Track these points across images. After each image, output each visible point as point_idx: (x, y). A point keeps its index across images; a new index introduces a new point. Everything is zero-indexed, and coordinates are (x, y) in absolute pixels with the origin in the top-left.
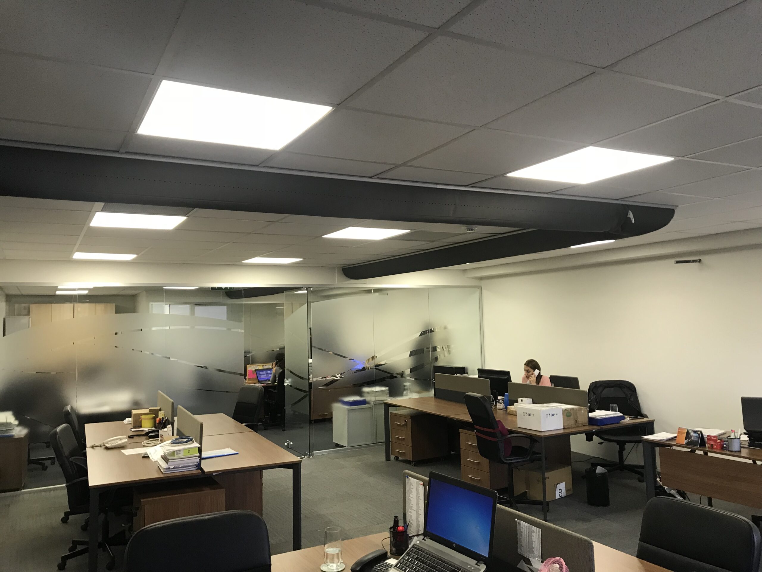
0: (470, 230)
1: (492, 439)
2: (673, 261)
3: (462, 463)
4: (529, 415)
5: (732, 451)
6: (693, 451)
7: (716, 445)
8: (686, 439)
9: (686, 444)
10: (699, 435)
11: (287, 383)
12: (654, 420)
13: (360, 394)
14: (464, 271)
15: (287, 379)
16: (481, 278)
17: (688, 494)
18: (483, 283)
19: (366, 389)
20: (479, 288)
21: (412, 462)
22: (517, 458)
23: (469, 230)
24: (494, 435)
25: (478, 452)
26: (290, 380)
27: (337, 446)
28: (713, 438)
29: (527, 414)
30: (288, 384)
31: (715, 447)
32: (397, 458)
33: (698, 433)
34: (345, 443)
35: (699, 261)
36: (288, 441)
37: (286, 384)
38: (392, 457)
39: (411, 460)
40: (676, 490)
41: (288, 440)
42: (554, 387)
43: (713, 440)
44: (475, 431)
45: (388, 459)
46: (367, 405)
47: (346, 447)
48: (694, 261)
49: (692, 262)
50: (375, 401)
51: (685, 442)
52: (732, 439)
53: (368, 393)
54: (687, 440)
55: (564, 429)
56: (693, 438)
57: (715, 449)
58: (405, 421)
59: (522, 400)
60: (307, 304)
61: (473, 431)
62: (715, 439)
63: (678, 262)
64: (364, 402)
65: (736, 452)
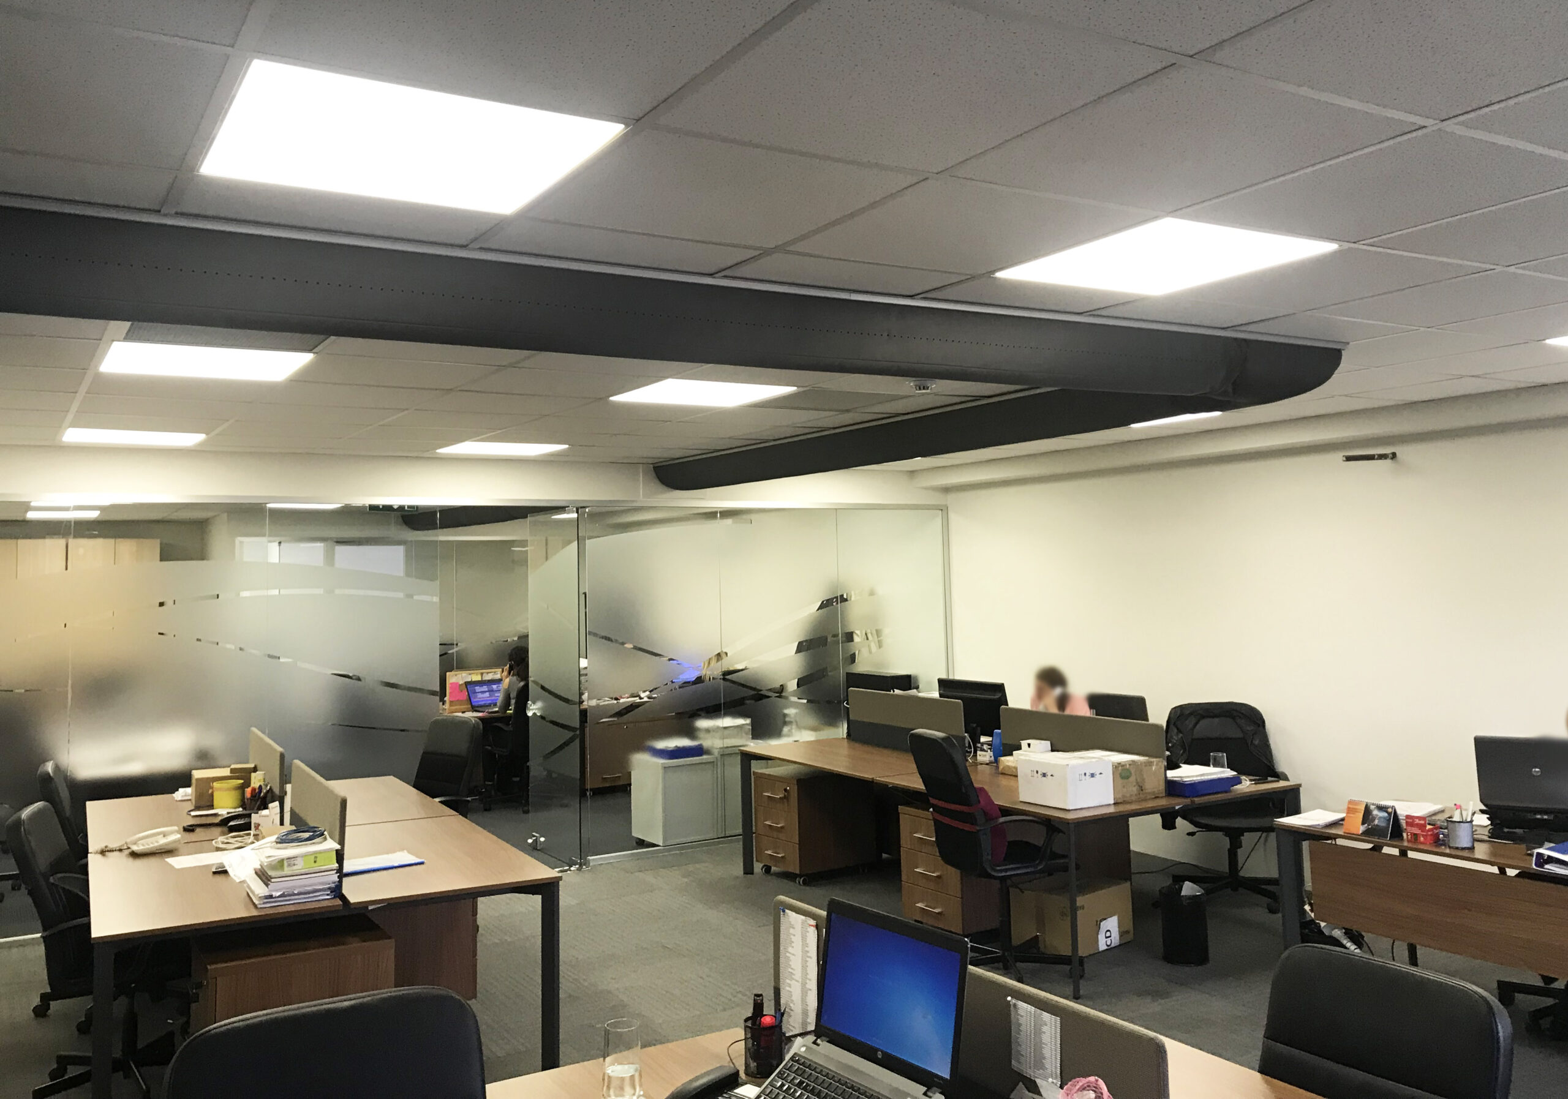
0: (922, 388)
1: (967, 827)
2: (1339, 456)
3: (904, 878)
4: (1044, 775)
5: (1457, 848)
6: (1377, 848)
7: (1423, 835)
8: (1363, 824)
9: (1365, 833)
10: (1389, 814)
11: (534, 711)
12: (1300, 785)
13: (691, 733)
14: (912, 473)
15: (534, 703)
16: (947, 490)
17: (1368, 937)
18: (951, 498)
19: (703, 723)
20: (943, 509)
21: (800, 876)
22: (1018, 866)
23: (920, 389)
24: (970, 819)
25: (938, 854)
26: (539, 704)
27: (641, 843)
28: (1417, 821)
29: (1039, 773)
30: (534, 714)
31: (1422, 839)
32: (767, 870)
33: (1387, 812)
34: (657, 837)
35: (1391, 455)
36: (534, 834)
37: (530, 714)
38: (758, 867)
39: (798, 872)
40: (1344, 928)
41: (537, 833)
42: (1095, 716)
43: (1418, 825)
44: (931, 810)
45: (748, 870)
46: (705, 757)
47: (658, 846)
48: (1382, 457)
49: (1377, 459)
50: (720, 748)
51: (1362, 829)
52: (1457, 824)
53: (708, 731)
54: (1366, 825)
55: (1114, 804)
56: (1376, 822)
57: (1422, 843)
58: (785, 790)
59: (1029, 745)
60: (576, 542)
61: (928, 810)
62: (1423, 822)
63: (1349, 459)
64: (699, 751)
65: (1463, 849)
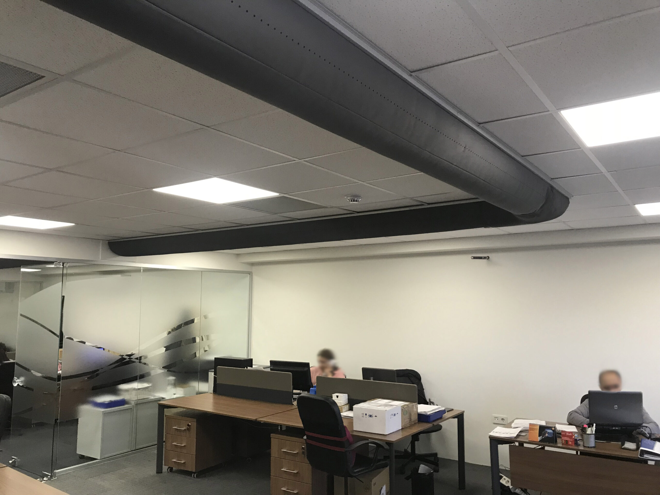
0: (355, 201)
1: (337, 449)
3: (272, 473)
4: (371, 416)
5: (588, 447)
6: (543, 448)
7: (571, 441)
8: (539, 436)
9: (540, 441)
11: (18, 383)
12: (464, 412)
13: (115, 392)
14: (238, 255)
15: (18, 378)
16: (253, 264)
18: (254, 269)
19: (123, 387)
20: (250, 273)
21: (194, 473)
23: (352, 201)
25: (309, 463)
26: (22, 379)
27: (84, 458)
28: (568, 434)
29: (367, 415)
30: (18, 385)
31: (570, 443)
32: (171, 469)
33: (552, 430)
34: (96, 454)
35: (487, 258)
36: (13, 457)
37: (15, 385)
38: (165, 468)
39: (194, 471)
41: (14, 456)
43: (568, 436)
44: (305, 437)
45: (159, 471)
46: (126, 406)
47: (96, 459)
50: (136, 400)
51: (539, 439)
52: (590, 435)
53: (127, 391)
54: (541, 437)
55: (402, 429)
56: (547, 435)
57: (570, 445)
58: (188, 425)
59: (337, 397)
61: (302, 438)
62: (571, 434)
63: (475, 258)
64: (123, 402)
65: (591, 447)
